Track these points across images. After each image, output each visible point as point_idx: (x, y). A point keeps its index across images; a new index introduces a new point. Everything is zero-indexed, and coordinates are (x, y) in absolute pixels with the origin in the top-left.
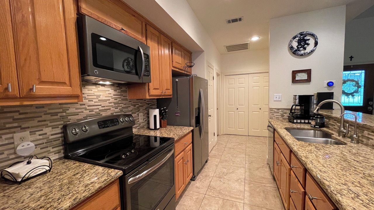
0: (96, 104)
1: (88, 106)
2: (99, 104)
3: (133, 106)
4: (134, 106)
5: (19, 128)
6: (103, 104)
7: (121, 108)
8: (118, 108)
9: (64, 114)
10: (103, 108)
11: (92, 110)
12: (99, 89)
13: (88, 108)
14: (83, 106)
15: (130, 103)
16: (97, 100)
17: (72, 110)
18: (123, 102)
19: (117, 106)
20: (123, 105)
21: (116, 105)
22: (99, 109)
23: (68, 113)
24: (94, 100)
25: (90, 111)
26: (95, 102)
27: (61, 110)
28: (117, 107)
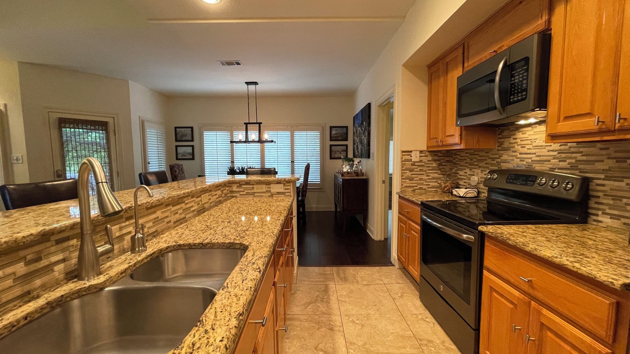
0: (529, 151)
1: (520, 154)
2: (533, 151)
3: (615, 160)
4: (617, 162)
5: (478, 166)
6: (538, 152)
7: (574, 161)
8: (565, 161)
9: (499, 160)
10: (538, 159)
11: (523, 159)
12: (535, 130)
13: (519, 156)
14: (514, 154)
15: (604, 152)
16: (531, 147)
17: (505, 157)
18: (581, 150)
19: (563, 158)
20: (579, 157)
21: (563, 155)
22: (531, 158)
23: (502, 160)
24: (527, 147)
25: (520, 161)
26: (528, 149)
27: (498, 156)
28: (565, 159)
